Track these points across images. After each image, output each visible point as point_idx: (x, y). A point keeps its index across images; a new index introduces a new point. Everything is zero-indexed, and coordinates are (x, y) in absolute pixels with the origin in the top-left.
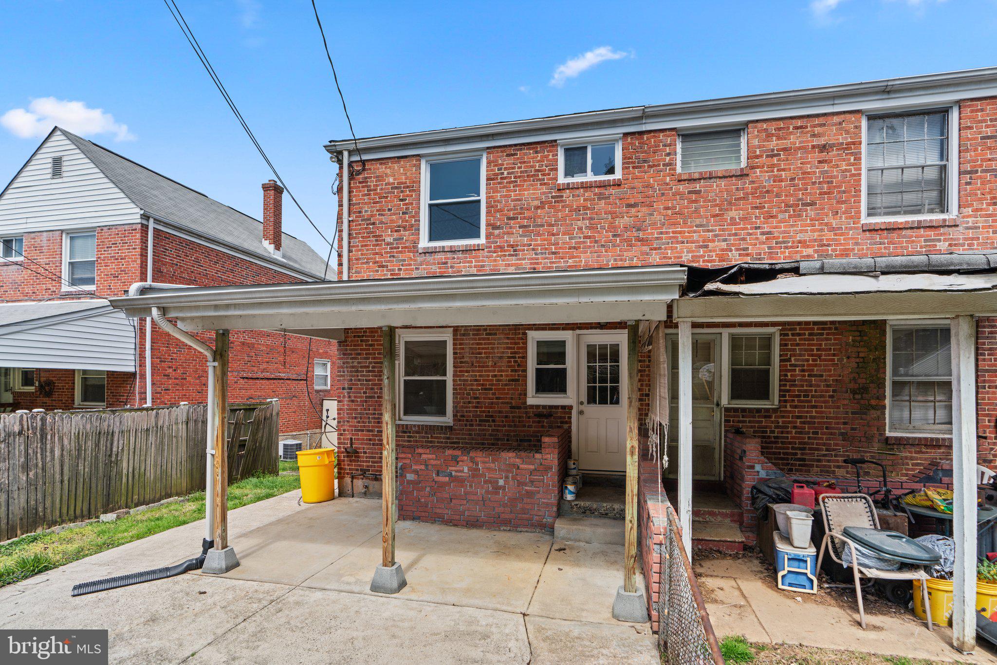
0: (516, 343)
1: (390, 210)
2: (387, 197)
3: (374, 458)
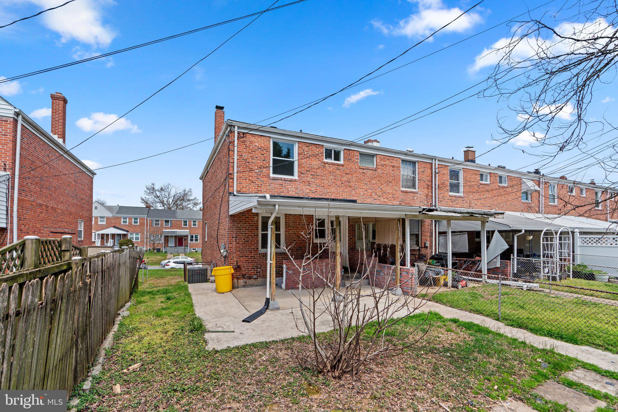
0: (310, 219)
1: (256, 158)
2: (255, 152)
3: (249, 269)
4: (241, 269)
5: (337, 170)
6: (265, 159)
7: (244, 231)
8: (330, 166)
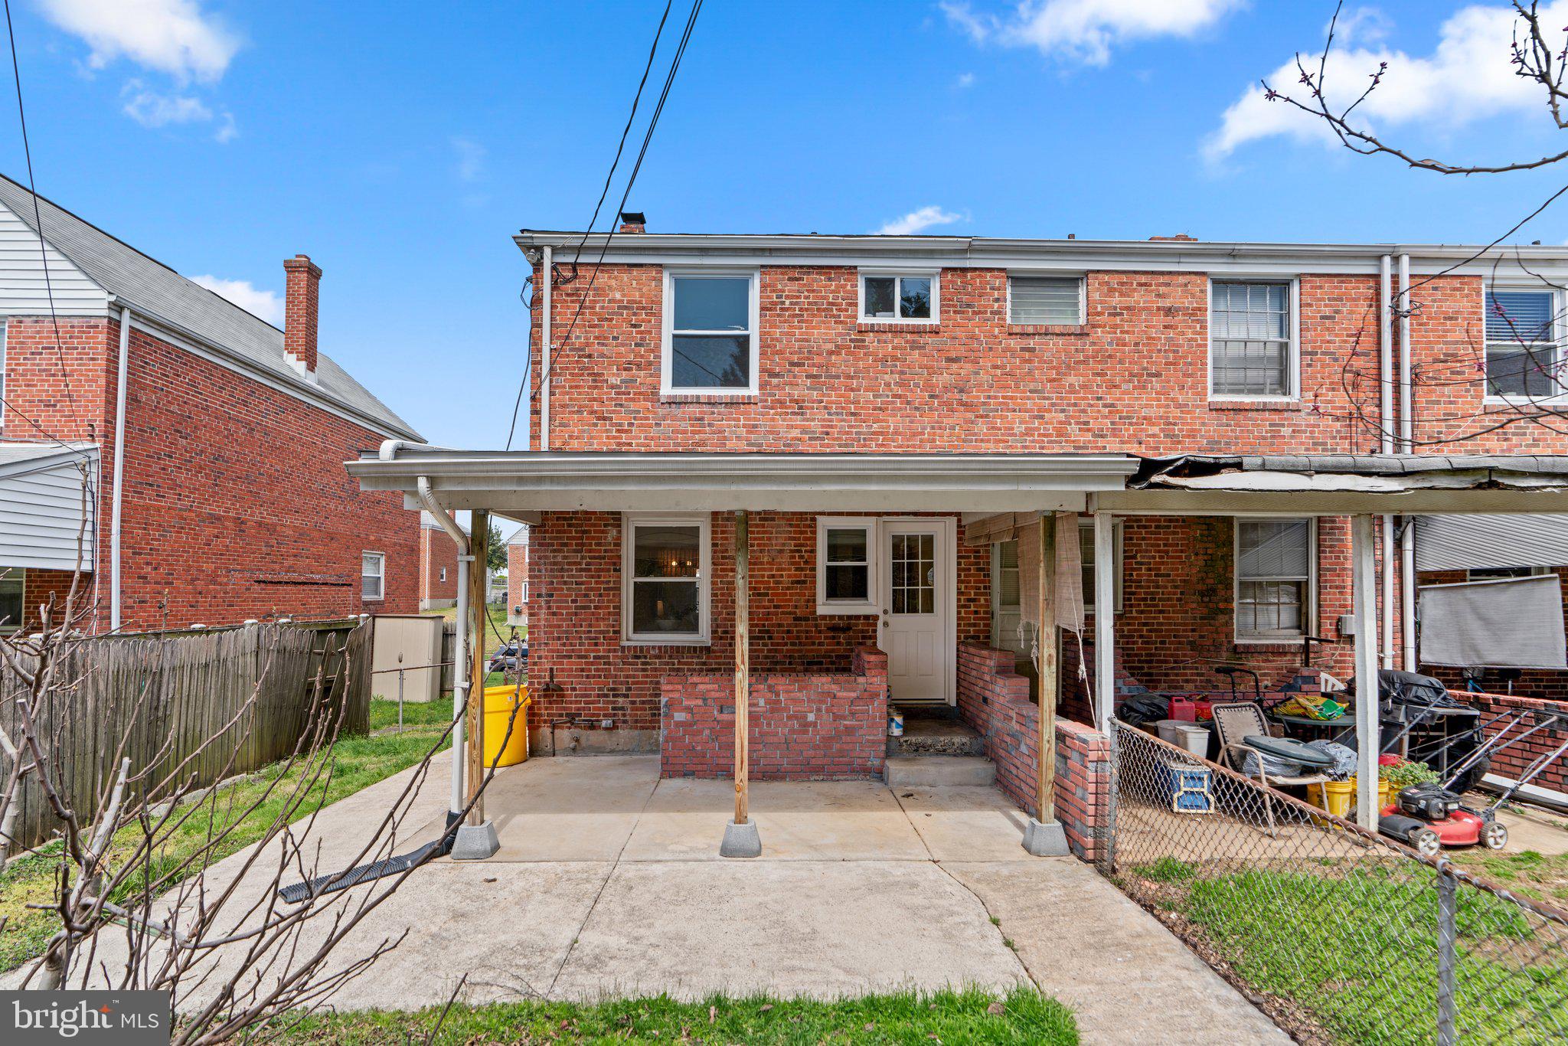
0: (801, 532)
1: (615, 338)
2: (611, 320)
3: (589, 696)
4: (563, 696)
5: (912, 348)
6: (642, 339)
7: (573, 576)
8: (884, 337)
